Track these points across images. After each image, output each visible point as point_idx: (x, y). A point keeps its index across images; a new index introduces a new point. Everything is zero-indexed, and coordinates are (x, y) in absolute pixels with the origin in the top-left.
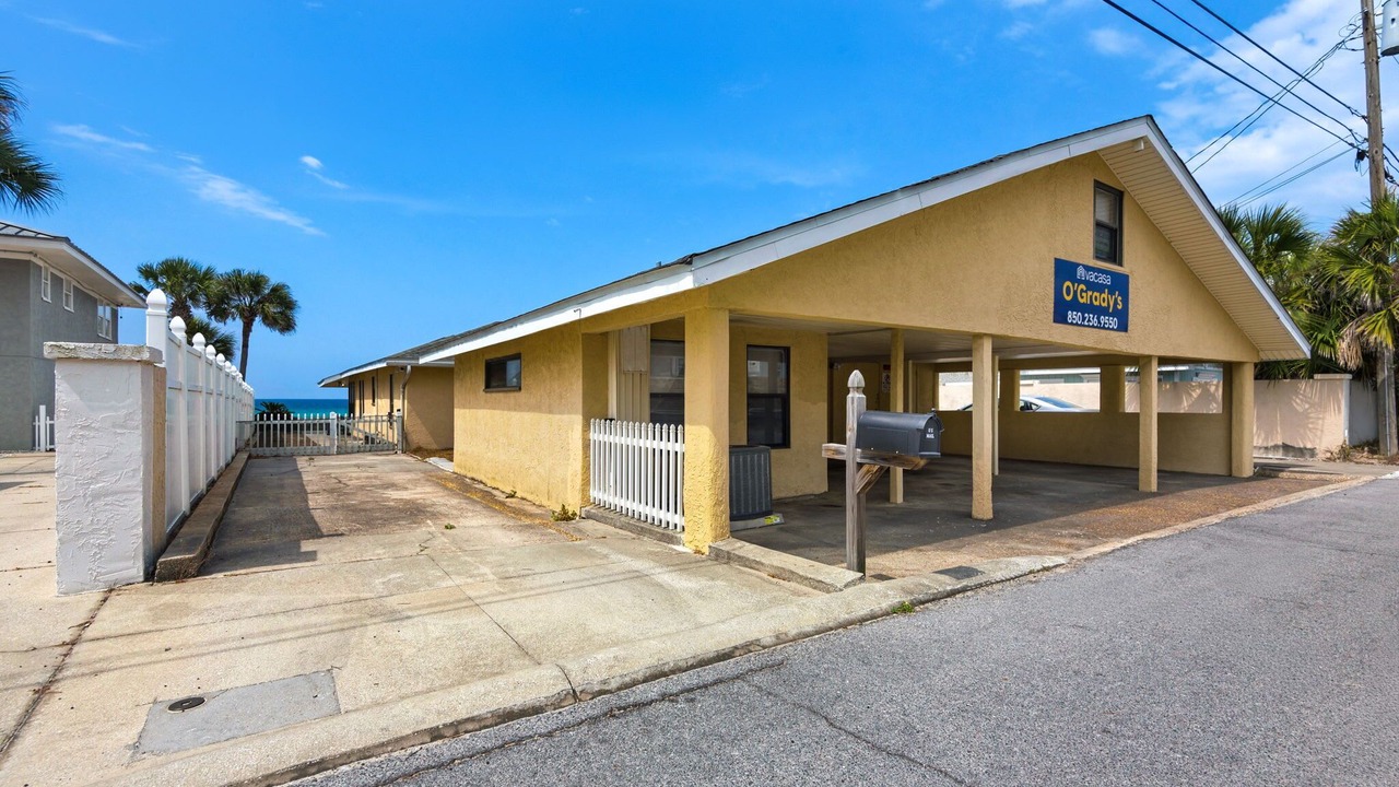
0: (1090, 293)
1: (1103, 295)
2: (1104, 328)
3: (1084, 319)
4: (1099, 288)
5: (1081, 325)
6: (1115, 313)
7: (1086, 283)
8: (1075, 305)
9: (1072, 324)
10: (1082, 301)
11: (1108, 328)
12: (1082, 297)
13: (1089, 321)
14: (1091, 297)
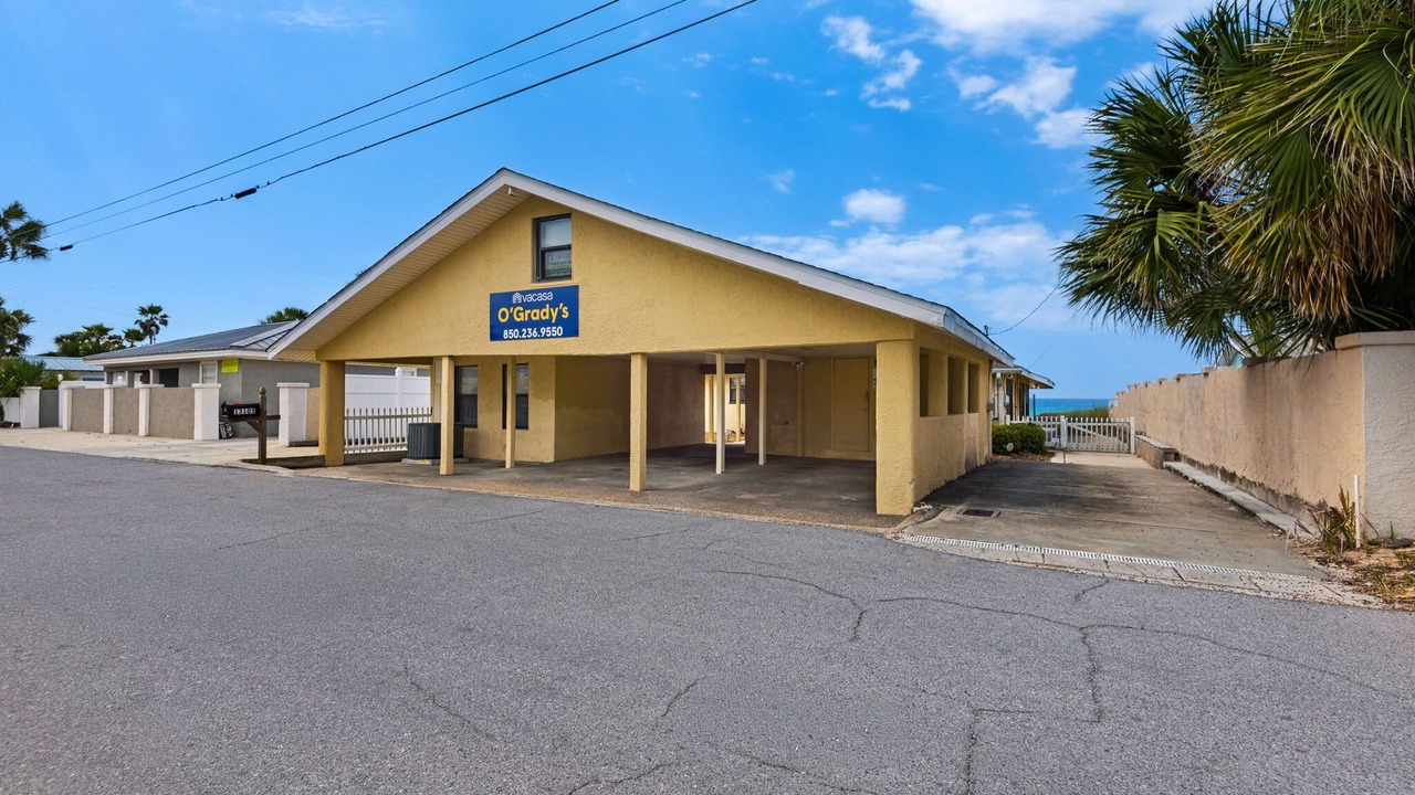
0: (527, 312)
1: (544, 310)
2: (545, 337)
3: (521, 333)
4: (541, 305)
5: (518, 339)
6: (560, 321)
7: (522, 304)
8: (512, 324)
9: (508, 339)
10: (518, 320)
11: (551, 337)
12: (519, 317)
13: (527, 333)
14: (529, 315)
